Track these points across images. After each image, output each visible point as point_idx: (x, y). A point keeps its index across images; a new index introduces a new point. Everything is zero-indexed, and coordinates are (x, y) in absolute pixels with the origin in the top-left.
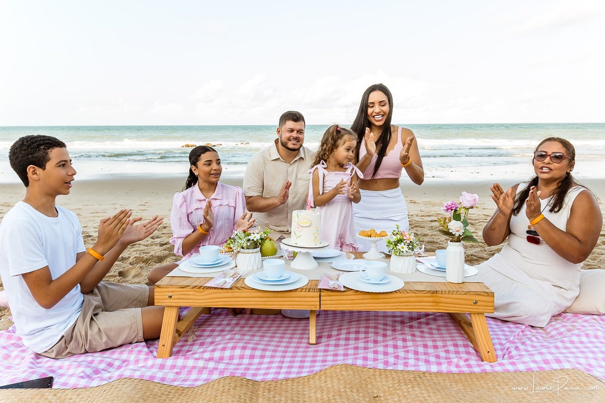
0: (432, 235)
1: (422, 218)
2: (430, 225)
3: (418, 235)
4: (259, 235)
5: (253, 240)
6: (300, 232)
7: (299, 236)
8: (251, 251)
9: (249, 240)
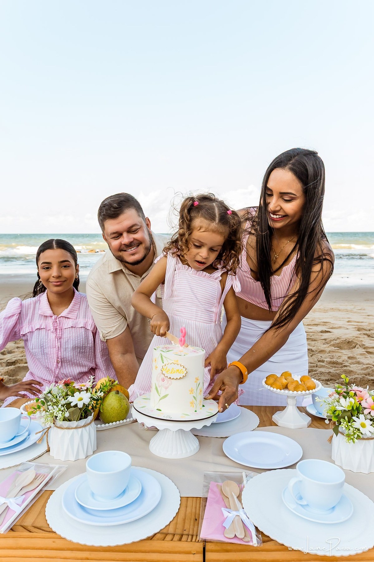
0: (330, 352)
1: (310, 327)
2: (323, 338)
3: (313, 351)
4: (89, 395)
5: (76, 406)
6: (166, 388)
7: (165, 396)
8: (74, 424)
9: (68, 406)
